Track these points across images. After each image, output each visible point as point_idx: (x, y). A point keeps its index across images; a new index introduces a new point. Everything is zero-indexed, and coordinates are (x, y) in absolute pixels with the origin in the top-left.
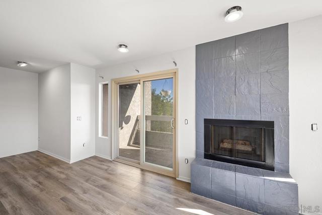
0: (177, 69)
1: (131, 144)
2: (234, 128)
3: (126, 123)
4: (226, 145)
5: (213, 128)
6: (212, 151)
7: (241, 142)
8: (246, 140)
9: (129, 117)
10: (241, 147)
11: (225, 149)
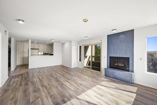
0: (102, 42)
1: (87, 65)
2: (118, 59)
3: (86, 58)
4: (116, 64)
5: (112, 59)
6: (112, 66)
7: (121, 64)
8: (123, 63)
9: (87, 56)
10: (121, 65)
11: (116, 65)
